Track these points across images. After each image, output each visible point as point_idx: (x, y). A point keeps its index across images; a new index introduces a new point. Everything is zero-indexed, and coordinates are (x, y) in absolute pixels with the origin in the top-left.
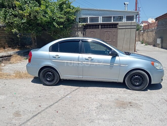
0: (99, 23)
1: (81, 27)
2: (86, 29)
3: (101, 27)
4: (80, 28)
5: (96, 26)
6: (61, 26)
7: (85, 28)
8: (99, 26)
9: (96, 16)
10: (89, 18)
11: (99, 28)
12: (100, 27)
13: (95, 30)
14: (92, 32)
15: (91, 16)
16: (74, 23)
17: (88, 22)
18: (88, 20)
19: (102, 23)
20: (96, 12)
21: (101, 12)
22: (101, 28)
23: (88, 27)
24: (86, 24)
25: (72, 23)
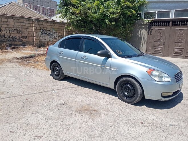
0: (170, 18)
1: (146, 24)
2: (153, 25)
3: (173, 23)
4: (144, 25)
5: (166, 23)
6: (113, 23)
7: (151, 25)
8: (169, 22)
9: (166, 9)
10: (157, 12)
11: (169, 25)
12: (171, 23)
13: (164, 28)
14: (160, 31)
15: (160, 10)
16: (138, 19)
17: (155, 18)
18: (155, 16)
19: (173, 18)
20: (168, 5)
21: (173, 5)
22: (173, 25)
23: (155, 24)
24: (153, 20)
25: (136, 19)
